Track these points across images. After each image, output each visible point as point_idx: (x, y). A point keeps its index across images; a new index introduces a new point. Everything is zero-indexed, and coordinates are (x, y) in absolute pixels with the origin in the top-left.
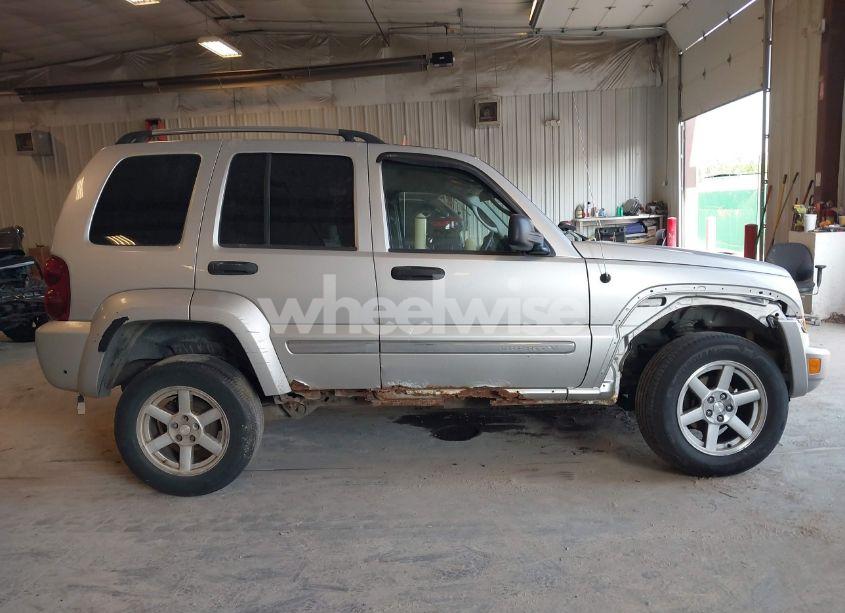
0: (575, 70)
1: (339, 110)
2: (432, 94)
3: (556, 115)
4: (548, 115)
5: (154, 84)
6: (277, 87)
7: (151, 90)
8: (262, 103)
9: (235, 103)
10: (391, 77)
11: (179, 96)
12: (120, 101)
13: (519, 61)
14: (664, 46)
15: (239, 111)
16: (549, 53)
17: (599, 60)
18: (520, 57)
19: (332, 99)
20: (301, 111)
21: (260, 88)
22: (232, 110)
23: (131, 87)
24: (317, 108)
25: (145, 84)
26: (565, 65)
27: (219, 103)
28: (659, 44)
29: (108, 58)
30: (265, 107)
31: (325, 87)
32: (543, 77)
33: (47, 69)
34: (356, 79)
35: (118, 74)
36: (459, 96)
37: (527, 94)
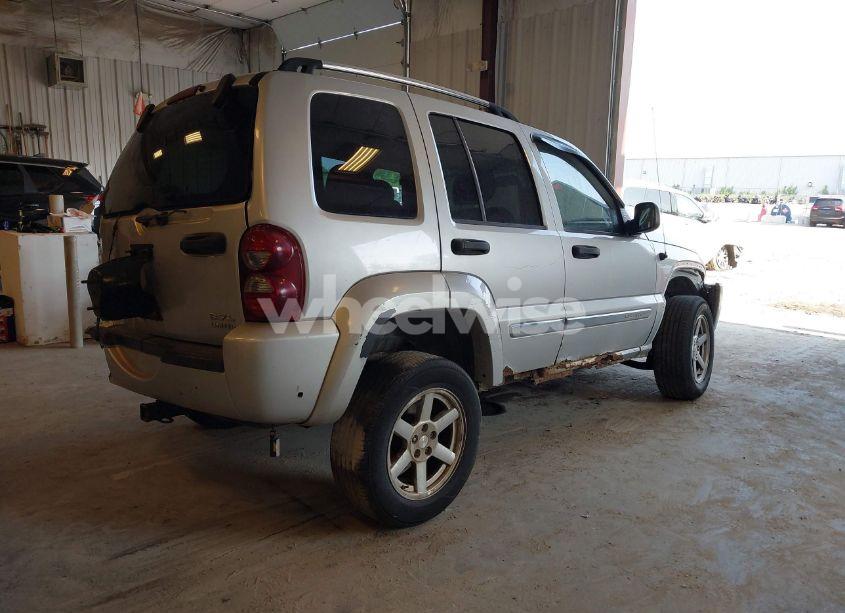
0: (165, 43)
3: (146, 87)
4: (137, 85)
13: (101, 18)
14: (250, 40)
16: (134, 16)
17: (189, 38)
18: (101, 13)
26: (152, 35)
28: (245, 37)
32: (131, 42)
36: (24, 41)
37: (112, 58)
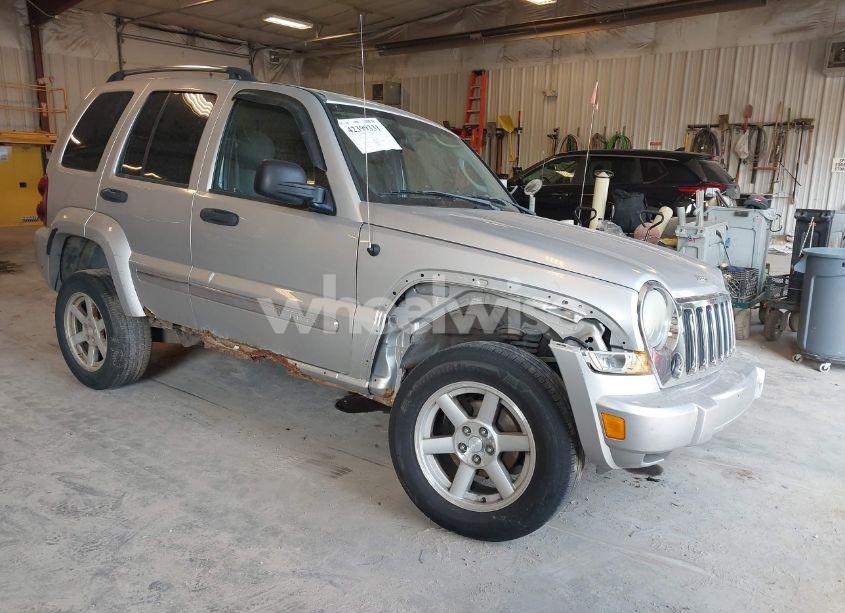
1: (658, 57)
2: (774, 35)
5: (479, 35)
6: (598, 33)
7: (476, 42)
8: (578, 52)
9: (555, 53)
10: (727, 15)
11: (505, 47)
12: (456, 52)
15: (556, 61)
19: (653, 46)
20: (616, 59)
21: (580, 35)
22: (549, 60)
23: (462, 39)
24: (635, 55)
25: (472, 36)
27: (540, 54)
29: (453, 12)
30: (583, 56)
31: (647, 31)
33: (405, 26)
34: (683, 19)
35: (458, 28)
36: (812, 35)
